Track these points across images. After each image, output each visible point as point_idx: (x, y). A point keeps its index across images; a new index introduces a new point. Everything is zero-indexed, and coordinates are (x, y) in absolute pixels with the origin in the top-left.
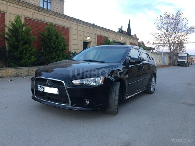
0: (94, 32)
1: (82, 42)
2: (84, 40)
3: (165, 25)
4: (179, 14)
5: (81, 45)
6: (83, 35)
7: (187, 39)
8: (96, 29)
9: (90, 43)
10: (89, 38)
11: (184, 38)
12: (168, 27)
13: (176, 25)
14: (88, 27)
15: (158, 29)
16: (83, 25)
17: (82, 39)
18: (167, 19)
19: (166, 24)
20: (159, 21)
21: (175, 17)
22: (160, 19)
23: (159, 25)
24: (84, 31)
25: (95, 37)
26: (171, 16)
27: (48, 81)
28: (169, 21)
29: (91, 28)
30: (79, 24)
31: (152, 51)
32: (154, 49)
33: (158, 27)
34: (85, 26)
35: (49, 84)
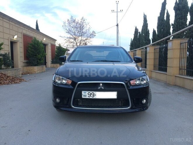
0: (20, 31)
1: (9, 41)
2: (10, 39)
3: (72, 29)
4: (83, 20)
5: (8, 45)
6: (9, 33)
7: (91, 42)
8: (21, 27)
9: (17, 42)
10: (16, 37)
11: (88, 41)
12: (75, 30)
13: (81, 29)
14: (14, 24)
15: (67, 32)
16: (8, 22)
17: (9, 38)
18: (73, 23)
19: (73, 27)
20: (66, 25)
21: (80, 22)
22: (67, 22)
23: (67, 29)
24: (9, 29)
25: (21, 36)
26: (77, 20)
27: (101, 84)
28: (75, 25)
29: (16, 25)
30: (4, 20)
31: (67, 52)
32: (69, 50)
33: (66, 29)
34: (10, 22)
35: (103, 88)
